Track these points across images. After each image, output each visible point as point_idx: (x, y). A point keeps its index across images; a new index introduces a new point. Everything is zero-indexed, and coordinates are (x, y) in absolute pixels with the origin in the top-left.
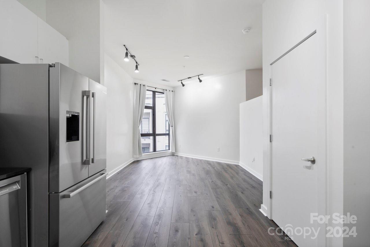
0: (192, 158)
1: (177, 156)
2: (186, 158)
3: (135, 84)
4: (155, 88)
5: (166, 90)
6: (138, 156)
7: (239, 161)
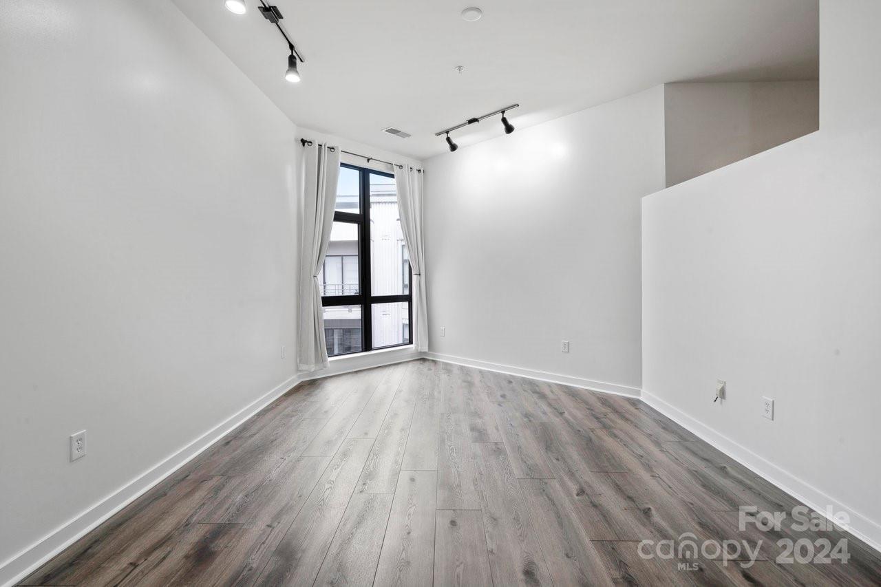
0: (481, 372)
1: (432, 364)
2: (462, 368)
3: (303, 142)
4: (368, 160)
5: (401, 167)
6: (313, 368)
7: (640, 384)
